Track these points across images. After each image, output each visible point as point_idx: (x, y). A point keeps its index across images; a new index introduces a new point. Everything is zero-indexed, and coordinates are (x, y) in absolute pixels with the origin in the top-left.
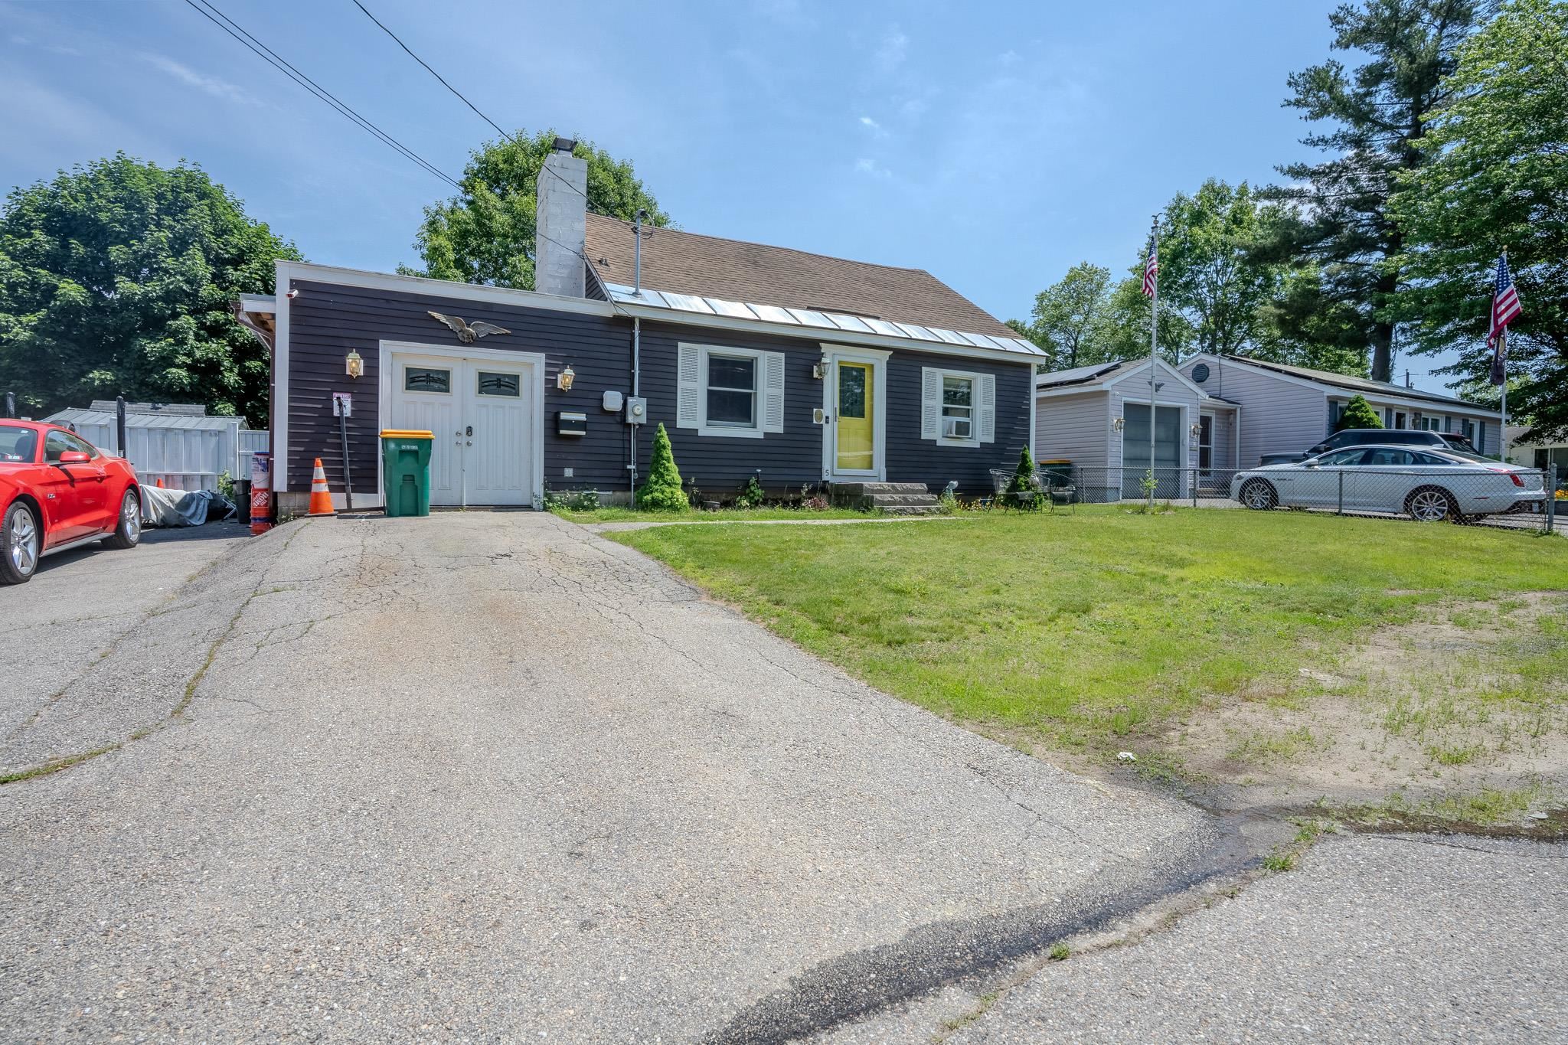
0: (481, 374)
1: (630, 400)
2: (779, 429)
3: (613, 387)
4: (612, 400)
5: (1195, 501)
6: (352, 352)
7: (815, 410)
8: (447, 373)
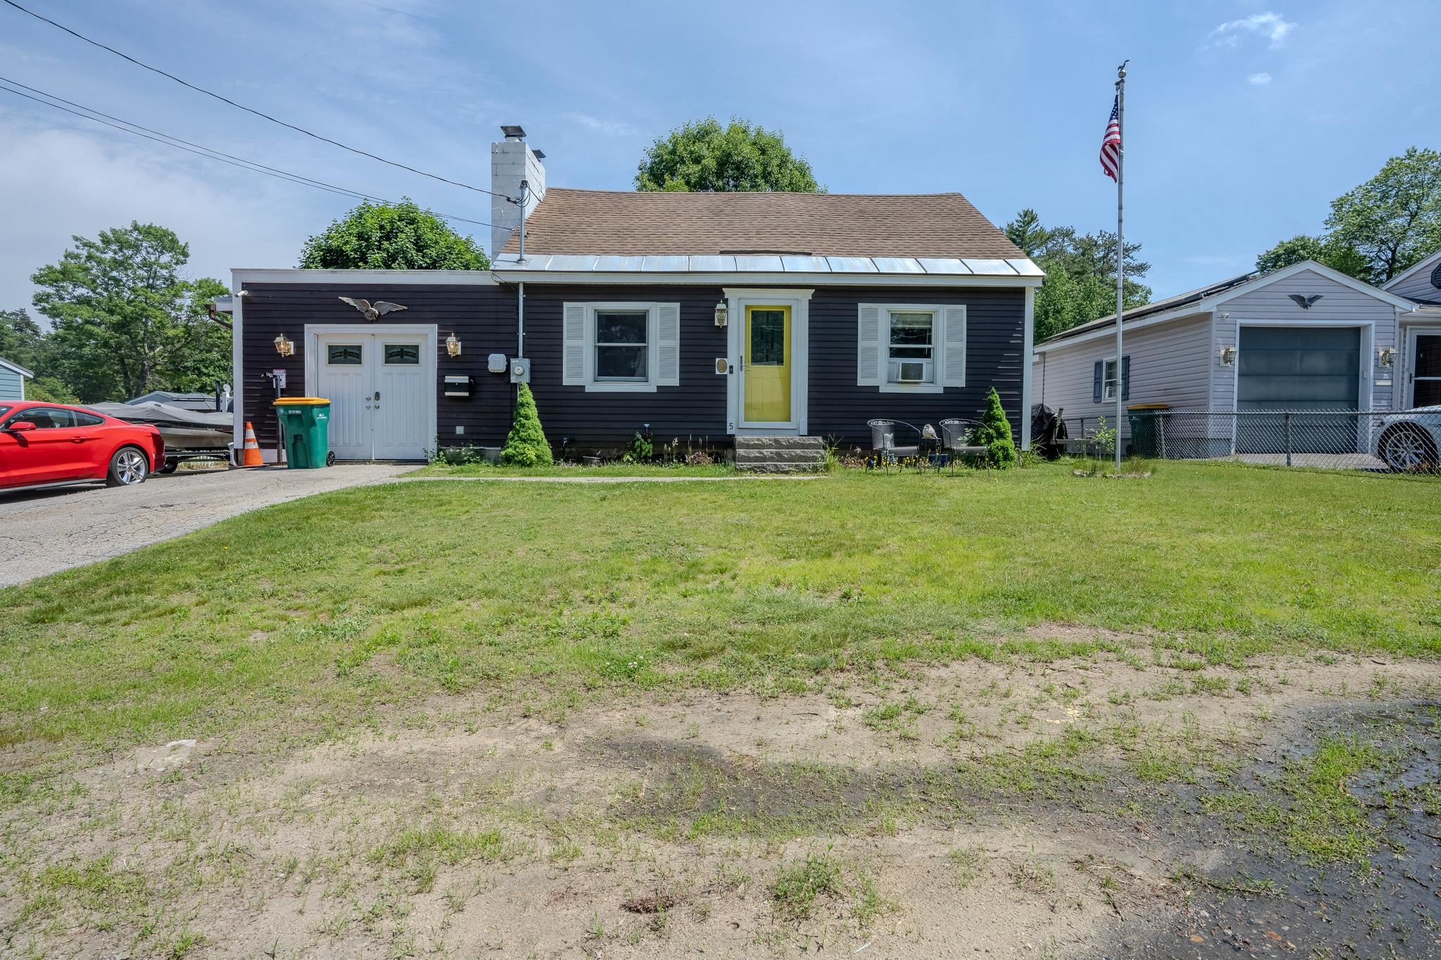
0: (387, 347)
1: (513, 361)
2: (674, 381)
3: (498, 351)
4: (496, 362)
5: (1289, 458)
6: (279, 336)
7: (717, 360)
8: (359, 348)
